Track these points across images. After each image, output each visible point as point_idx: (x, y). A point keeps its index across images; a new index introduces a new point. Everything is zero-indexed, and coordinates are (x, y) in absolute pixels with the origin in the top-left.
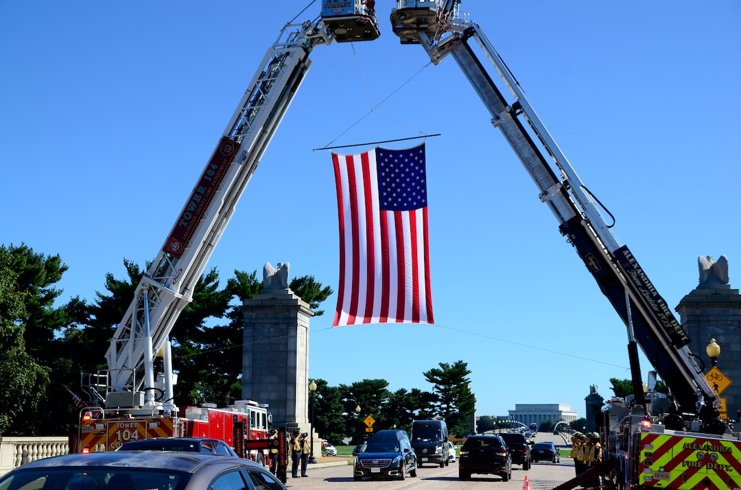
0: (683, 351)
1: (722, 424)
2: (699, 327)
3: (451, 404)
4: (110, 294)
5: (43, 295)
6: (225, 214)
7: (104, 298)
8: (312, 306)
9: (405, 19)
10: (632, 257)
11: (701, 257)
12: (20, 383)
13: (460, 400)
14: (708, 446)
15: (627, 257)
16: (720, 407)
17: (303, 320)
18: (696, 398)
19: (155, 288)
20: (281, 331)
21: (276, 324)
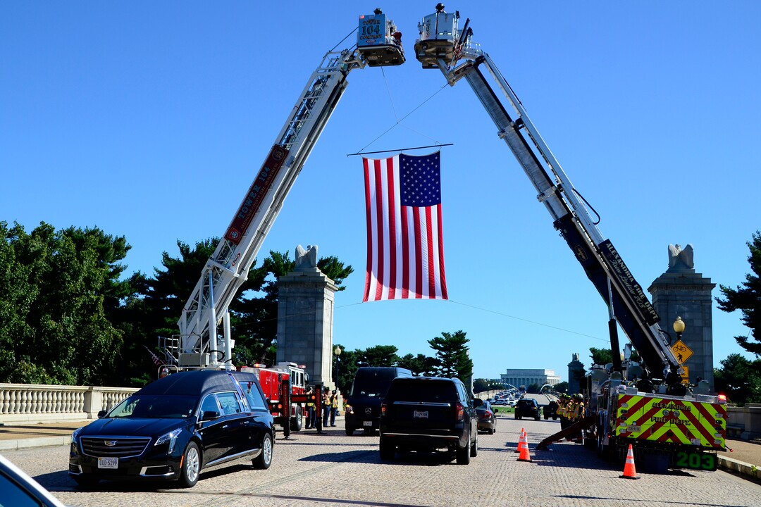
0: (654, 328)
1: (684, 387)
2: (667, 305)
3: (452, 368)
4: (165, 270)
5: (112, 270)
6: (275, 208)
7: (160, 273)
8: (336, 283)
9: (427, 48)
10: (614, 249)
11: (671, 245)
12: (100, 342)
13: (459, 365)
14: (672, 405)
15: (610, 249)
16: (683, 374)
17: (329, 295)
18: (664, 366)
19: (218, 269)
20: (310, 303)
21: (306, 297)
